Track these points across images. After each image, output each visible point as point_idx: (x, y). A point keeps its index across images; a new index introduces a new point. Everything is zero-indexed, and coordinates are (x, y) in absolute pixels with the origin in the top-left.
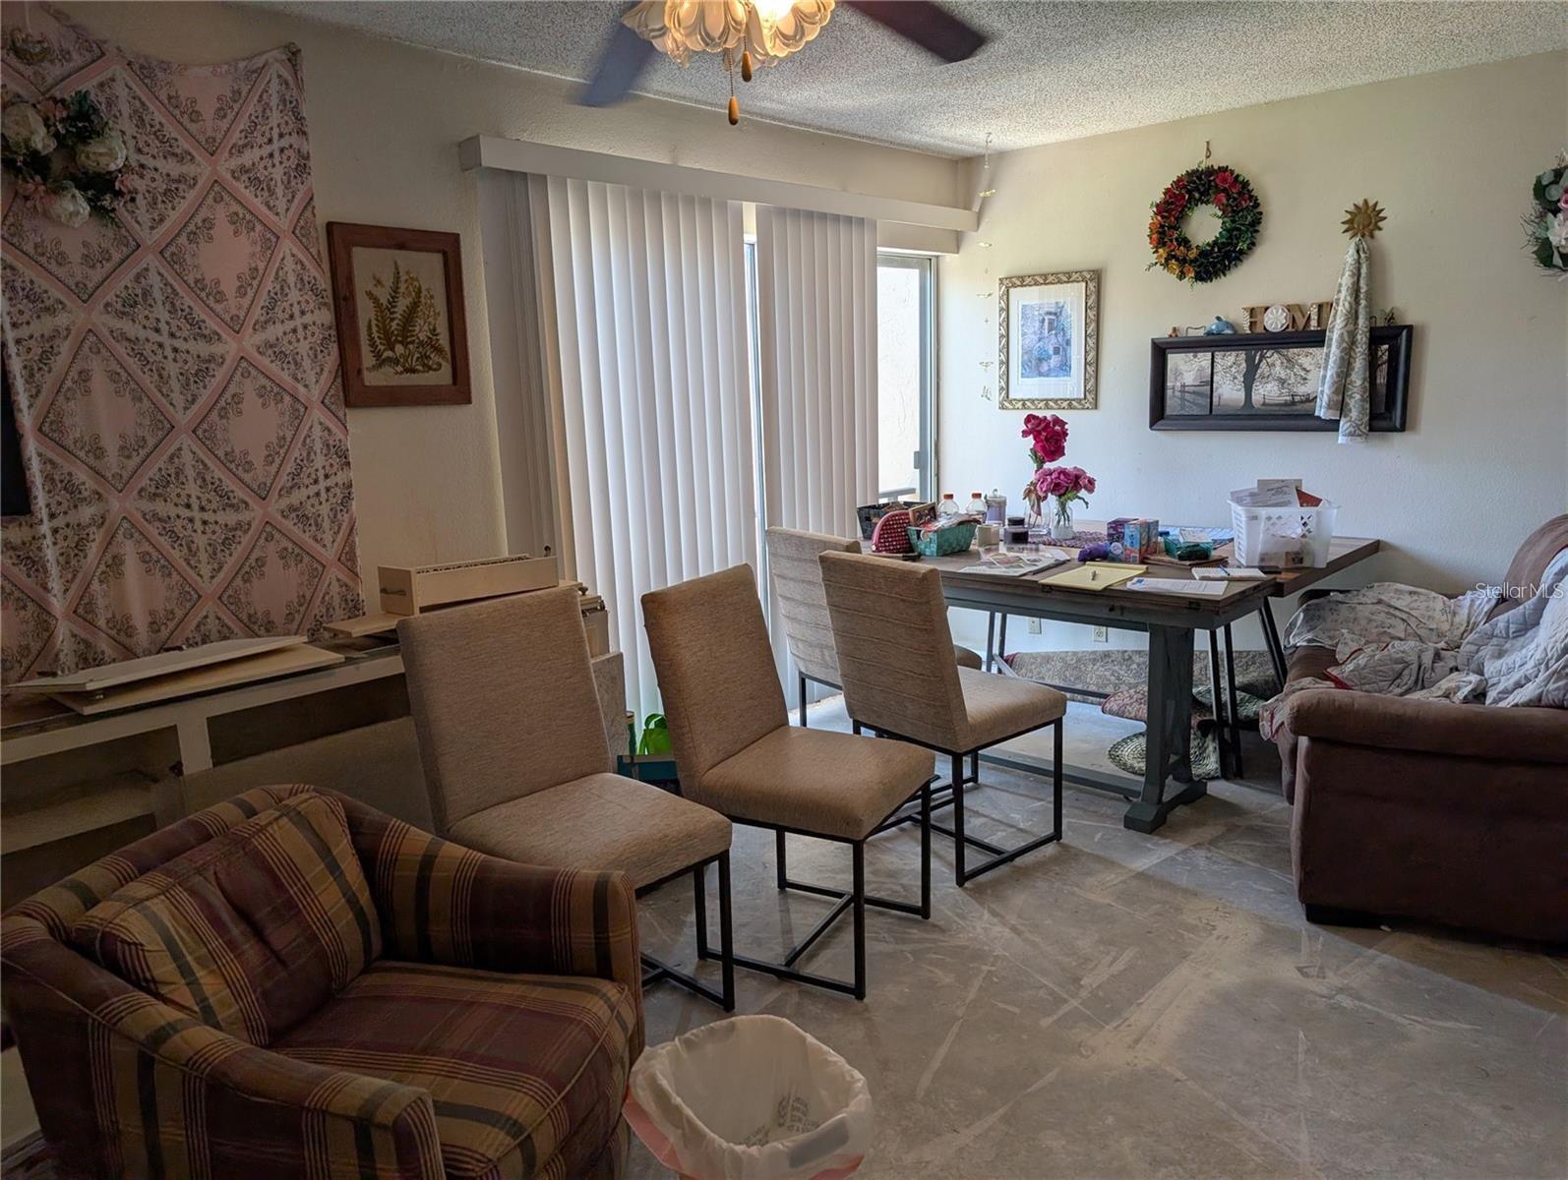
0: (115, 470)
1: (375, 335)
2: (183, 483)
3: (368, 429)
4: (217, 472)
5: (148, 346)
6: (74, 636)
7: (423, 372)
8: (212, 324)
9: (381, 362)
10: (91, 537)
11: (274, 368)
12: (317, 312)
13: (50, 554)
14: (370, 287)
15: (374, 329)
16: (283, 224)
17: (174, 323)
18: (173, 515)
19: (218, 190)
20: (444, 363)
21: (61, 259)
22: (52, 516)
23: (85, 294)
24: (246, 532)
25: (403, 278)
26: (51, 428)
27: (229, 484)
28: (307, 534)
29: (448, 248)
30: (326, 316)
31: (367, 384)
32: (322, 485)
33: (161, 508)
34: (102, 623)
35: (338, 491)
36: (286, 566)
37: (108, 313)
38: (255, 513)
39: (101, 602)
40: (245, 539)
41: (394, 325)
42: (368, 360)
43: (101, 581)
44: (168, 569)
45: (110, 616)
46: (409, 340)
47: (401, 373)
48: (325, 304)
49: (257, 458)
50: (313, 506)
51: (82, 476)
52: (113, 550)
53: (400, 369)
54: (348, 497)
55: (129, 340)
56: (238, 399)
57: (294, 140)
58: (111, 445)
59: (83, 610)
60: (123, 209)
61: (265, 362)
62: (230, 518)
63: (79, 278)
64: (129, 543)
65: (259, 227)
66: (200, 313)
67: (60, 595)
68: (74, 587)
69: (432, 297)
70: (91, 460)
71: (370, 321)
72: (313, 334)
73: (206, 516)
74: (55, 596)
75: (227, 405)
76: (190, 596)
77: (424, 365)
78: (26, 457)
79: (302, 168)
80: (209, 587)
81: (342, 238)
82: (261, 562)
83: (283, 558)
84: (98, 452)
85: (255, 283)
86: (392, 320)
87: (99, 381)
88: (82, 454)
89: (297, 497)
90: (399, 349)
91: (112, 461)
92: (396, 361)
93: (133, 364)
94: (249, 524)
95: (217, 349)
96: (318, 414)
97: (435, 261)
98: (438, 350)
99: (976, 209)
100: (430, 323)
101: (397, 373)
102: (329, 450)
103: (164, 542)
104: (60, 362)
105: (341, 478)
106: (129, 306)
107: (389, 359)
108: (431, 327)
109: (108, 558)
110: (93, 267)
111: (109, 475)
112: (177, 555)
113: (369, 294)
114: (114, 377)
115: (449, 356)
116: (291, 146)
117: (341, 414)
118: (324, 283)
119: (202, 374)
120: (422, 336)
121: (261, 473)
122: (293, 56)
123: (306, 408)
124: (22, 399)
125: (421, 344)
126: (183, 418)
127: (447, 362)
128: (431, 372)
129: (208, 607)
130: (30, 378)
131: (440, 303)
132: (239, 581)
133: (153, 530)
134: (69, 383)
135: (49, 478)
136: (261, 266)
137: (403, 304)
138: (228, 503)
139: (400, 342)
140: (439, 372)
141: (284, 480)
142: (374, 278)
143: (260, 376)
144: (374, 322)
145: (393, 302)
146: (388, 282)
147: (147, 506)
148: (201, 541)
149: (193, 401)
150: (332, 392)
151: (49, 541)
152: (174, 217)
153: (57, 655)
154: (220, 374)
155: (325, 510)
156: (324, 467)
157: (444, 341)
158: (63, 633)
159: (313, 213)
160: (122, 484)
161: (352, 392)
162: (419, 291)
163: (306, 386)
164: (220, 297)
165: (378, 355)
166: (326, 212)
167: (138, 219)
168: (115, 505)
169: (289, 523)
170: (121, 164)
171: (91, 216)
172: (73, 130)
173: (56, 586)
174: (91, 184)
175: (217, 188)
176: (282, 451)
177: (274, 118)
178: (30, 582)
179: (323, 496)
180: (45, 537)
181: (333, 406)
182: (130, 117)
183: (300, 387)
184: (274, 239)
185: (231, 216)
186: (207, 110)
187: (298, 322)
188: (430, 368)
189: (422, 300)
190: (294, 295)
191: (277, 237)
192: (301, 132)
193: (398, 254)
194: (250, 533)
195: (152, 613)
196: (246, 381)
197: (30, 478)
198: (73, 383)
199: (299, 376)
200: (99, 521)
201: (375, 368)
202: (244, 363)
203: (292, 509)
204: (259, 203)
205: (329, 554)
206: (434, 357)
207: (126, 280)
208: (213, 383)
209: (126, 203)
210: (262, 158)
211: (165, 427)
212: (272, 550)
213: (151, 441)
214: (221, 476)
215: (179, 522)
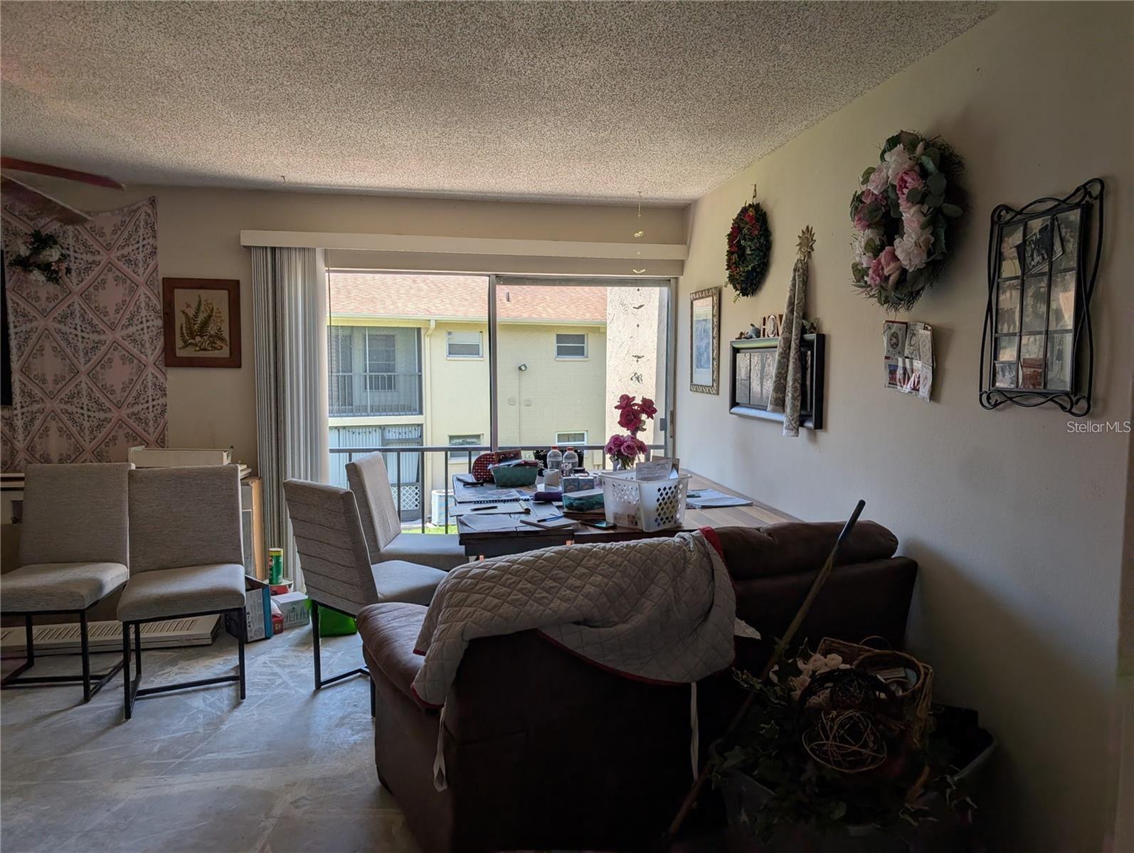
0: (51, 389)
1: (185, 331)
2: (81, 398)
3: (178, 379)
4: (97, 394)
5: (71, 336)
7: (212, 350)
8: (101, 326)
9: (186, 345)
10: (37, 417)
11: (130, 347)
12: (155, 320)
13: (19, 423)
14: (184, 308)
15: (184, 329)
16: (141, 279)
17: (84, 326)
18: (74, 412)
19: (110, 266)
20: (225, 346)
21: (38, 299)
22: (22, 407)
23: (44, 313)
24: (109, 422)
25: (203, 303)
26: (25, 370)
27: (102, 400)
28: (141, 427)
29: (233, 288)
30: (159, 323)
31: (177, 355)
32: (151, 404)
33: (70, 408)
34: (37, 454)
35: (159, 407)
36: (127, 441)
37: (54, 321)
38: (114, 415)
39: (38, 447)
40: (109, 426)
41: (196, 327)
42: (179, 343)
43: (39, 437)
44: (70, 436)
45: (42, 453)
46: (204, 334)
47: (199, 350)
48: (159, 317)
49: (118, 388)
50: (144, 414)
51: (36, 391)
52: (46, 424)
53: (198, 348)
54: (163, 411)
55: (63, 333)
56: (110, 360)
57: (151, 241)
58: (50, 378)
59: (30, 449)
60: (65, 277)
61: (126, 343)
62: (102, 415)
63: (44, 307)
64: (54, 422)
65: (128, 282)
66: (96, 321)
68: (28, 438)
69: (220, 312)
70: (41, 385)
71: (182, 325)
72: (152, 331)
73: (89, 413)
74: (19, 442)
75: (105, 363)
76: (79, 450)
77: (212, 347)
78: (12, 381)
79: (154, 253)
80: (88, 446)
81: (171, 285)
82: (115, 438)
83: (127, 437)
84: (44, 381)
85: (124, 307)
86: (195, 324)
87: (48, 351)
88: (37, 382)
89: (136, 409)
90: (198, 339)
91: (50, 386)
92: (196, 345)
93: (63, 344)
94: (111, 419)
95: (103, 337)
96: (151, 370)
97: (223, 294)
98: (222, 339)
99: (688, 243)
100: (217, 326)
101: (196, 350)
102: (156, 387)
103: (69, 423)
104: (31, 342)
105: (161, 401)
106: (63, 319)
107: (191, 344)
108: (218, 328)
109: (43, 428)
110: (50, 302)
111: (47, 392)
112: (74, 430)
113: (183, 312)
114: (54, 349)
115: (228, 343)
116: (149, 243)
117: (163, 370)
118: (159, 307)
119: (95, 349)
120: (212, 332)
121: (119, 395)
122: (153, 202)
123: (145, 366)
124: (15, 356)
125: (211, 336)
126: (83, 368)
127: (227, 345)
128: (216, 351)
129: (88, 456)
130: (19, 349)
131: (225, 317)
132: (103, 445)
133: (65, 417)
134: (35, 351)
135: (23, 391)
136: (128, 300)
137: (202, 317)
138: (101, 408)
139: (199, 335)
140: (222, 351)
141: (130, 400)
142: (186, 303)
143: (123, 351)
144: (184, 325)
145: (196, 315)
146: (194, 305)
147: (63, 406)
148: (86, 425)
149: (89, 361)
150: (160, 359)
151: (20, 416)
152: (88, 279)
153: (15, 467)
154: (103, 349)
155: (151, 416)
156: (152, 395)
157: (226, 334)
158: (20, 457)
159: (157, 275)
160: (52, 396)
161: (171, 359)
162: (212, 311)
163: (146, 356)
164: (106, 314)
165: (185, 342)
166: (164, 273)
167: (72, 282)
168: (48, 405)
169: (131, 421)
170: (57, 258)
171: (47, 280)
172: (35, 246)
173: (21, 437)
174: (46, 268)
175: (110, 265)
176: (131, 386)
177: (141, 231)
178: (10, 434)
179: (151, 409)
180: (16, 415)
181: (160, 366)
182: (73, 238)
183: (143, 356)
184: (136, 287)
185: (115, 277)
186: (108, 231)
187: (145, 325)
188: (216, 349)
189: (214, 314)
190: (144, 313)
191: (138, 286)
192: (154, 237)
193: (202, 292)
194: (111, 424)
195: (61, 455)
196: (116, 352)
197: (13, 390)
198: (37, 350)
199: (143, 351)
200: (42, 411)
201: (183, 348)
202: (115, 344)
203: (134, 414)
204: (129, 271)
205: (152, 438)
206: (219, 343)
207: (64, 308)
208: (99, 353)
209: (66, 274)
210: (133, 250)
211: (75, 372)
212: (121, 433)
213: (68, 378)
214: (99, 396)
215: (77, 415)
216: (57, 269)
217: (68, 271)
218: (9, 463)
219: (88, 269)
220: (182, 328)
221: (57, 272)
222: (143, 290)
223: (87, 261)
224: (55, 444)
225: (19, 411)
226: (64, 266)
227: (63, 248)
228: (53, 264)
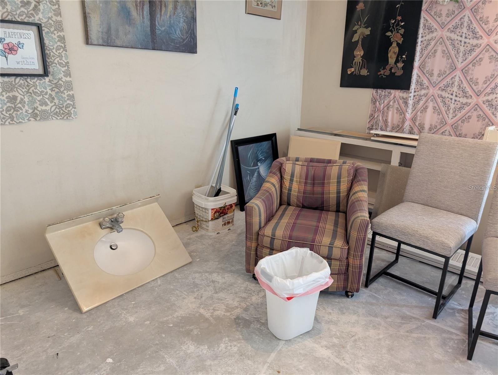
0: (435, 80)
2: (453, 87)
4: (465, 84)
5: (457, 42)
6: (410, 125)
8: (481, 33)
10: (422, 99)
13: (411, 102)
17: (468, 33)
18: (446, 97)
21: (440, 15)
22: (415, 92)
23: (443, 26)
24: (468, 106)
26: (422, 67)
27: (468, 89)
28: (491, 111)
33: (444, 94)
34: (417, 124)
36: (478, 121)
37: (448, 31)
38: (473, 101)
39: (418, 118)
40: (467, 109)
43: (421, 113)
44: (439, 113)
45: (420, 122)
49: (481, 81)
50: (497, 101)
51: (426, 82)
52: (427, 104)
55: (452, 40)
56: (481, 60)
58: (436, 73)
59: (414, 119)
62: (464, 100)
63: (443, 21)
64: (431, 103)
66: (478, 29)
67: (410, 114)
68: (414, 112)
70: (429, 77)
73: (456, 98)
74: (408, 113)
75: (477, 62)
76: (443, 123)
78: (413, 74)
80: (450, 121)
82: (470, 117)
83: (478, 118)
84: (432, 74)
87: (439, 54)
88: (427, 75)
89: (491, 97)
91: (435, 78)
93: (450, 48)
94: (470, 104)
95: (480, 42)
103: (441, 105)
104: (430, 47)
106: (455, 28)
109: (424, 106)
110: (448, 17)
111: (432, 82)
112: (443, 109)
114: (444, 52)
119: (471, 51)
121: (481, 86)
124: (417, 58)
126: (460, 66)
129: (448, 128)
130: (421, 53)
132: (460, 122)
133: (439, 100)
134: (430, 54)
135: (417, 81)
138: (465, 95)
141: (488, 90)
147: (440, 92)
148: (452, 106)
149: (465, 60)
151: (412, 97)
153: (403, 129)
154: (478, 50)
158: (407, 124)
160: (434, 85)
164: (487, 23)
168: (431, 91)
169: (484, 106)
171: (451, 1)
173: (410, 111)
176: (491, 80)
178: (405, 108)
180: (410, 97)
195: (431, 125)
196: (486, 53)
197: (412, 80)
198: (432, 53)
200: (425, 95)
203: (488, 101)
207: (457, 21)
208: (474, 54)
211: (453, 68)
212: (475, 114)
213: (448, 72)
214: (466, 86)
215: (448, 99)
218: (401, 126)
224: (429, 118)
225: (412, 95)
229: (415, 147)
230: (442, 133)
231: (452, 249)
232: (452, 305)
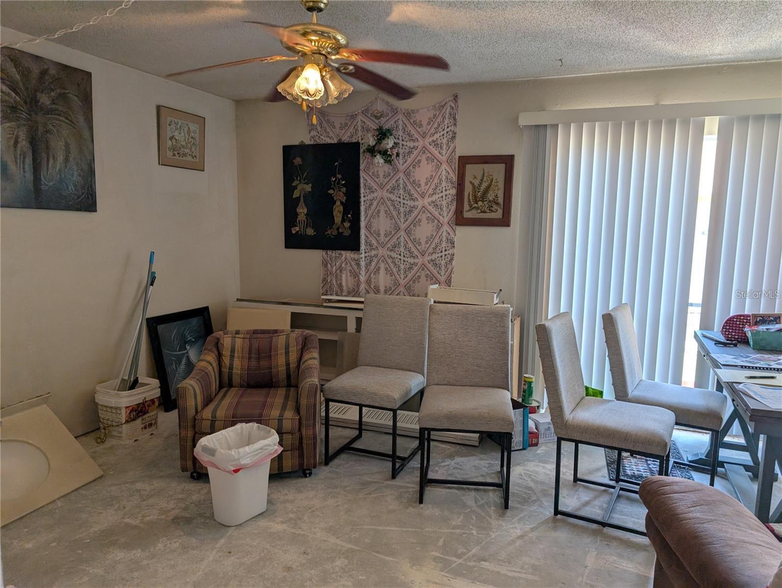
0: (382, 240)
1: (471, 198)
2: (400, 247)
3: (464, 234)
4: (410, 245)
5: (396, 203)
6: (365, 289)
7: (489, 213)
8: (416, 195)
9: (472, 208)
10: (374, 260)
11: (433, 210)
12: (451, 190)
13: (363, 263)
14: (471, 180)
15: (471, 195)
16: (444, 158)
17: (405, 195)
18: (396, 257)
20: (499, 209)
21: (378, 176)
22: (365, 253)
23: (382, 186)
25: (486, 175)
26: (368, 227)
27: (413, 249)
28: (436, 270)
29: (508, 161)
30: (453, 191)
31: (465, 217)
32: (444, 253)
33: (393, 254)
34: (372, 287)
35: (449, 256)
36: (427, 280)
37: (387, 192)
38: (419, 261)
39: (373, 280)
40: (416, 268)
41: (479, 194)
42: (466, 207)
43: (374, 274)
44: (392, 274)
45: (375, 285)
46: (485, 200)
47: (480, 213)
48: (454, 187)
49: (423, 241)
50: (439, 260)
51: (374, 242)
52: (378, 265)
53: (479, 211)
54: (452, 259)
55: (392, 201)
56: (420, 220)
57: (452, 128)
58: (382, 233)
59: (368, 282)
60: (395, 159)
61: (430, 208)
62: (412, 260)
63: (381, 182)
64: (383, 264)
65: (435, 161)
66: (412, 191)
67: (364, 276)
68: (368, 273)
69: (497, 182)
70: (377, 237)
71: (469, 193)
72: (448, 198)
73: (404, 259)
74: (362, 276)
75: (416, 223)
76: (397, 284)
77: (490, 210)
78: (361, 234)
79: (454, 138)
80: (402, 282)
81: (464, 161)
82: (419, 277)
83: (427, 277)
84: (379, 235)
85: (431, 180)
86: (479, 192)
87: (382, 213)
88: (375, 235)
89: (434, 257)
90: (480, 203)
91: (382, 238)
92: (478, 208)
93: (392, 208)
94: (417, 264)
95: (416, 203)
96: (446, 228)
97: (501, 167)
98: (497, 204)
100: (495, 193)
101: (478, 213)
102: (448, 240)
103: (392, 265)
104: (373, 207)
105: (450, 252)
106: (393, 190)
107: (475, 207)
108: (496, 195)
109: (377, 267)
110: (385, 178)
111: (380, 242)
112: (395, 270)
113: (471, 182)
114: (386, 212)
115: (502, 206)
116: (451, 130)
117: (454, 228)
118: (455, 179)
119: (410, 211)
120: (491, 198)
121: (424, 246)
122: (456, 98)
123: (442, 225)
124: (362, 218)
125: (490, 201)
126: (403, 226)
127: (501, 208)
128: (493, 213)
129: (402, 289)
130: (366, 212)
131: (501, 185)
132: (411, 282)
133: (389, 261)
134: (374, 214)
135: (366, 242)
136: (434, 174)
137: (484, 185)
138: (412, 255)
139: (480, 201)
140: (497, 213)
141: (431, 250)
142: (474, 175)
143: (429, 213)
144: (471, 193)
145: (480, 185)
146: (479, 177)
147: (389, 253)
148: (402, 267)
149: (407, 220)
150: (452, 219)
151: (363, 259)
152: (409, 160)
153: (359, 293)
154: (416, 212)
155: (443, 262)
156: (445, 247)
157: (501, 200)
158: (363, 287)
159: (455, 154)
160: (383, 245)
161: (460, 220)
162: (492, 179)
163: (443, 217)
164: (419, 186)
165: (471, 206)
166: (460, 152)
167: (400, 163)
168: (381, 252)
169: (430, 265)
170: (391, 146)
171: (385, 162)
172: (379, 138)
173: (363, 273)
174: (384, 153)
175: (424, 149)
176: (431, 240)
177: (446, 122)
178: (358, 270)
179: (443, 257)
180: (362, 258)
181: (452, 225)
182: (402, 130)
183: (441, 217)
184: (440, 165)
185: (427, 158)
186: (424, 123)
187: (444, 194)
188: (492, 211)
189: (493, 183)
190: (444, 184)
191: (441, 164)
192: (455, 125)
193: (486, 166)
194: (417, 267)
195: (386, 287)
196: (424, 215)
197: (361, 241)
198: (376, 213)
199: (441, 214)
200: (376, 256)
201: (469, 211)
202: (424, 209)
203: (432, 260)
204: (436, 152)
205: (443, 279)
206: (495, 207)
207: (394, 182)
208: (413, 215)
209: (396, 157)
210: (440, 136)
211: (398, 229)
212: (423, 274)
213: (393, 233)
214: (411, 246)
215: (397, 260)
216: (391, 154)
217: (398, 155)
218: (356, 290)
219: (410, 153)
220: (469, 195)
221: (390, 156)
222: (445, 166)
223: (410, 147)
224: (383, 279)
225: (363, 256)
226: (395, 151)
227: (395, 138)
228: (389, 150)
229: (362, 310)
230: (397, 295)
231: (397, 400)
232: (412, 465)
